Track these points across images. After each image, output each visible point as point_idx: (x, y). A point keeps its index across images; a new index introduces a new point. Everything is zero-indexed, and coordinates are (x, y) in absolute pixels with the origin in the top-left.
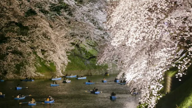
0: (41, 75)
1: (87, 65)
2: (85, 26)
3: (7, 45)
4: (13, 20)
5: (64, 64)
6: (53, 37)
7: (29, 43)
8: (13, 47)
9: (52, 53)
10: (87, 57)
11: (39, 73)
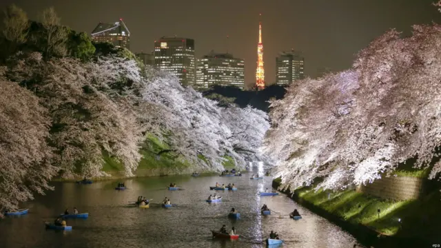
0: (107, 175)
1: (158, 161)
2: (159, 109)
3: (65, 134)
4: (70, 100)
5: (136, 160)
6: (122, 124)
7: (92, 132)
8: (72, 136)
9: (122, 145)
10: (156, 150)
11: (104, 172)
